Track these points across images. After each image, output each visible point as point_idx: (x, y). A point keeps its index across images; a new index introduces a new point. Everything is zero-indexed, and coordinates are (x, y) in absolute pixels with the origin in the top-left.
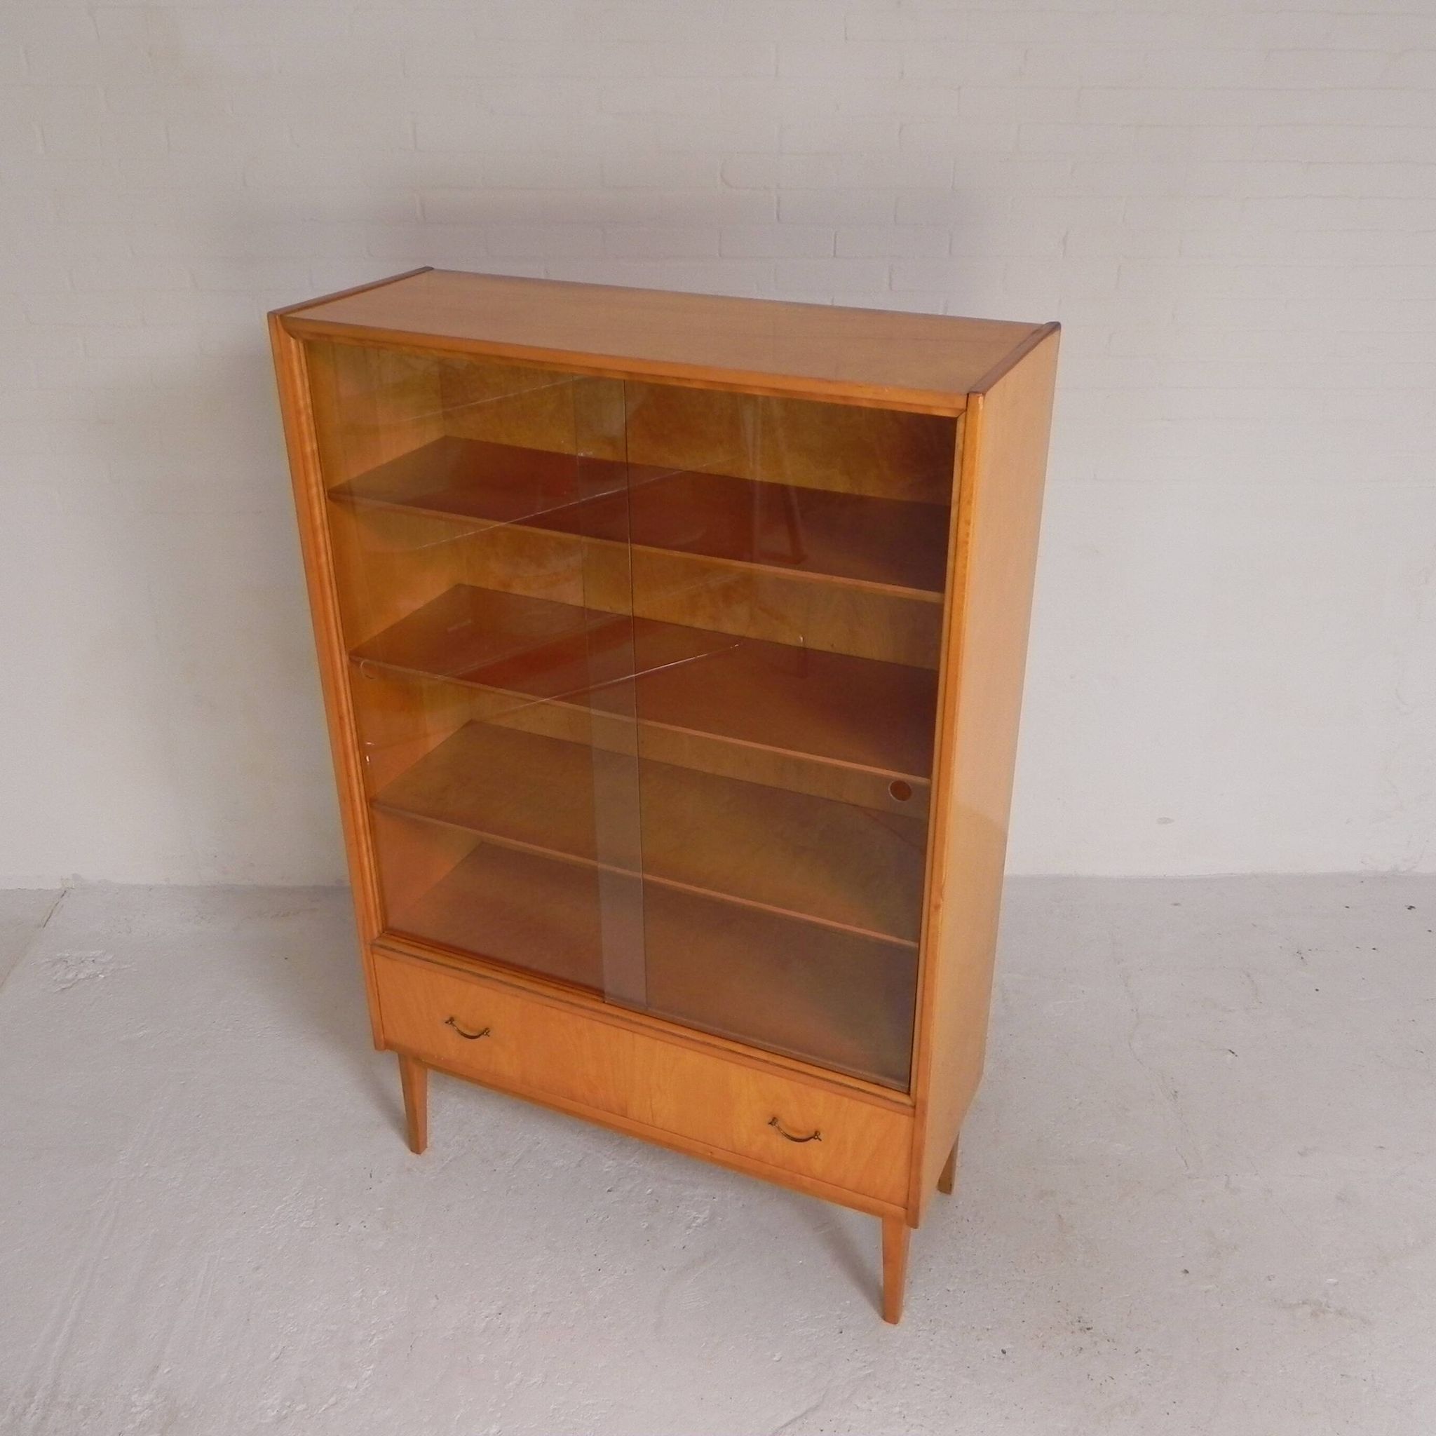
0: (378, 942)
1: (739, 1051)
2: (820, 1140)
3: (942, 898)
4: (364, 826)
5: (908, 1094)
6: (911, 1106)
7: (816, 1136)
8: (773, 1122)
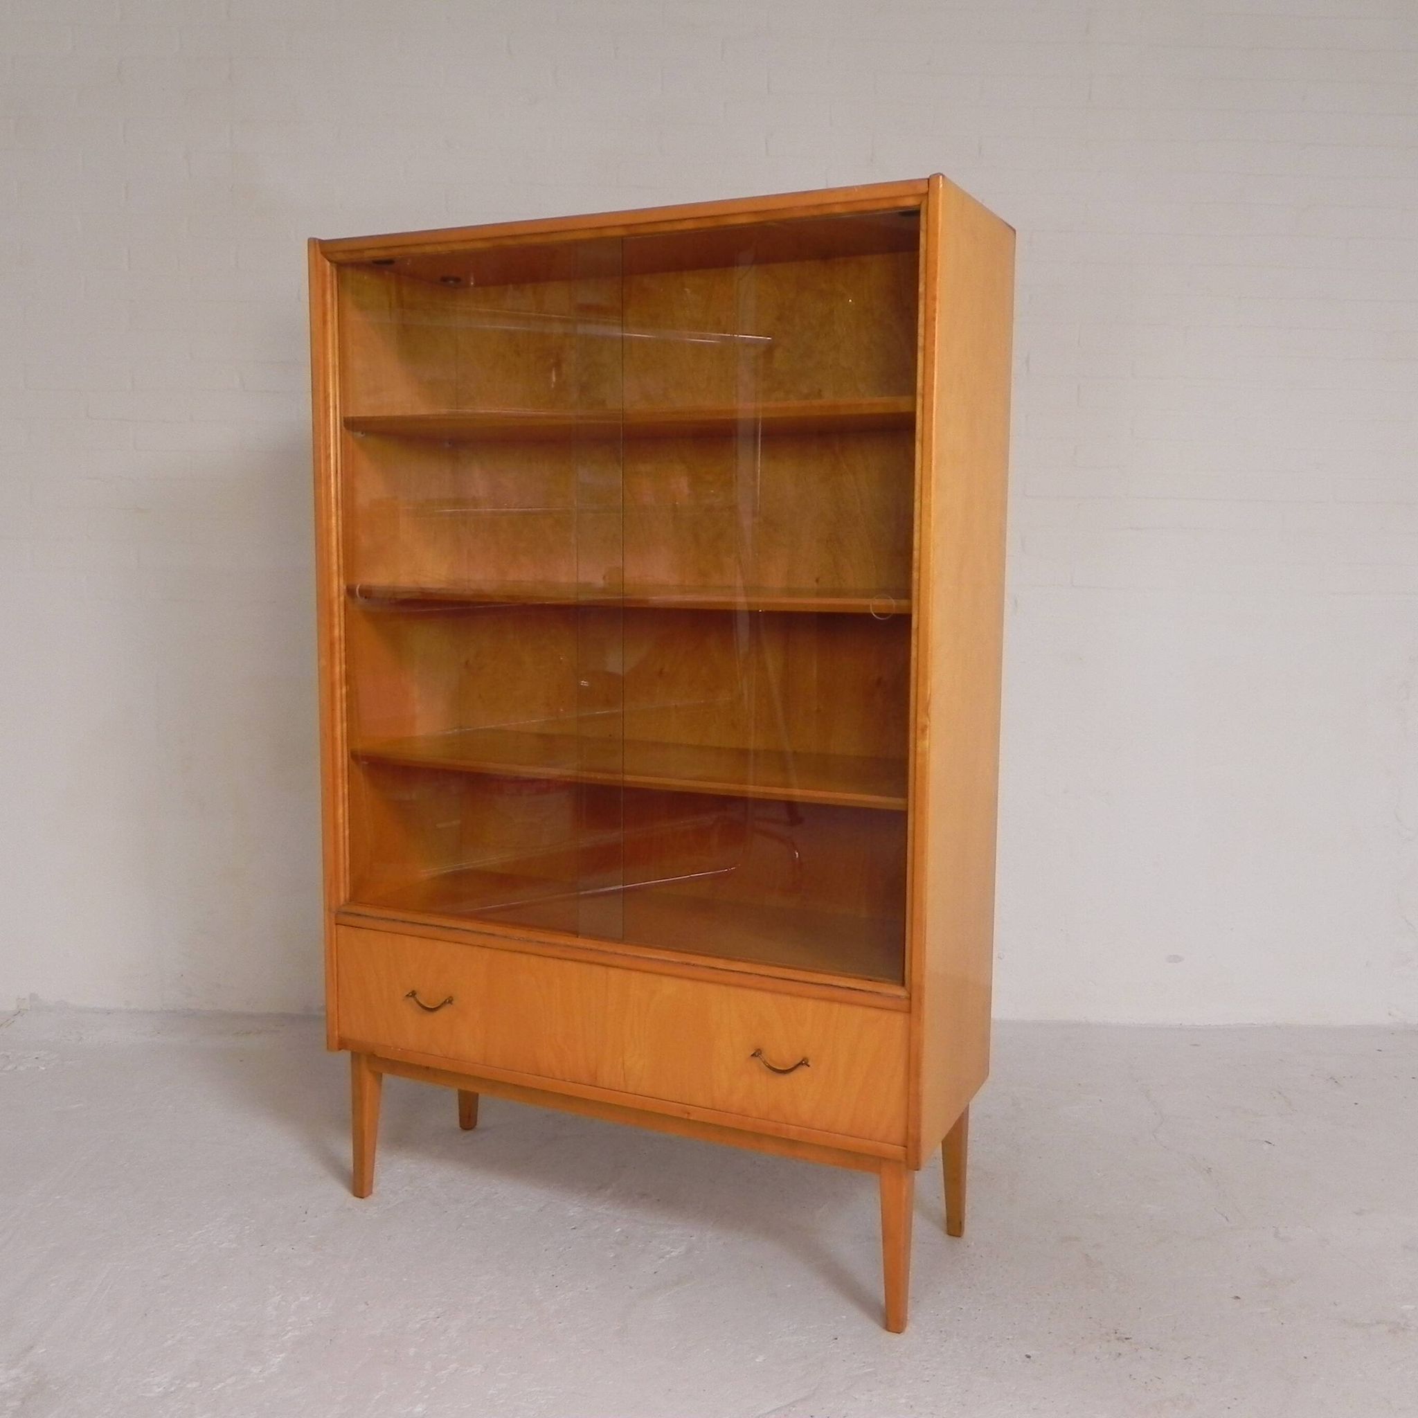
0: (344, 909)
1: (721, 967)
2: (809, 1066)
3: (929, 718)
4: (343, 770)
5: (903, 984)
6: (906, 998)
7: (804, 1063)
8: (757, 1054)
